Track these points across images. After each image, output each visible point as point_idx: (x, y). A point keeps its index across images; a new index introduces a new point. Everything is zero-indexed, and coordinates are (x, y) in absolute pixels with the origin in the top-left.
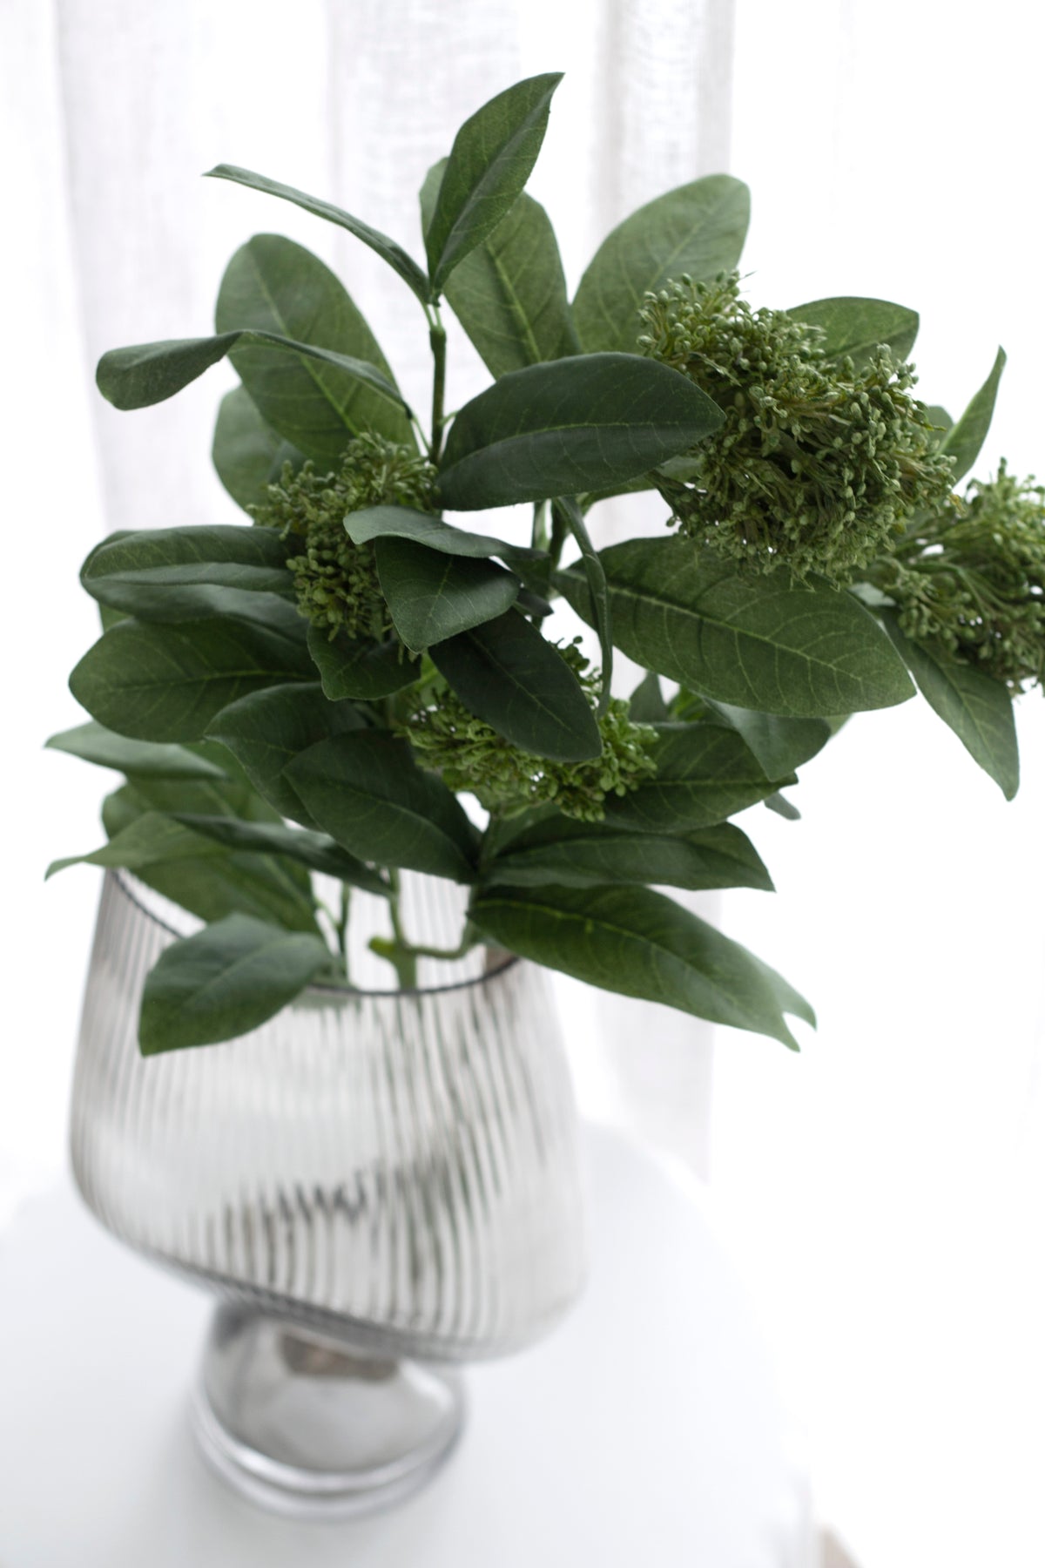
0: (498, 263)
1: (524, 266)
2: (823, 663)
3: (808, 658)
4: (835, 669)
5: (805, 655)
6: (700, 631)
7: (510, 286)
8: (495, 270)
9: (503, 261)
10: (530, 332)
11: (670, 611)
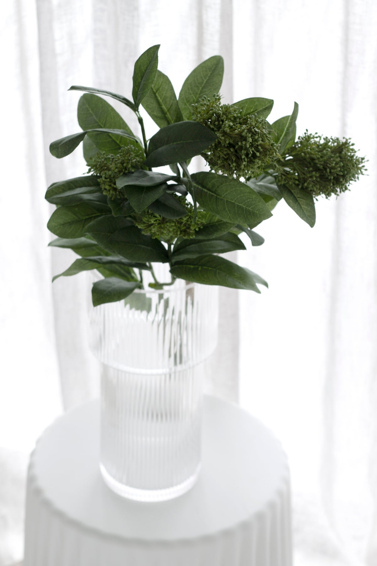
0: (157, 94)
1: (164, 95)
2: (248, 208)
3: (244, 207)
4: (251, 209)
5: (243, 206)
6: (216, 200)
7: (161, 101)
8: (156, 97)
9: (158, 94)
10: (168, 113)
11: (209, 193)
